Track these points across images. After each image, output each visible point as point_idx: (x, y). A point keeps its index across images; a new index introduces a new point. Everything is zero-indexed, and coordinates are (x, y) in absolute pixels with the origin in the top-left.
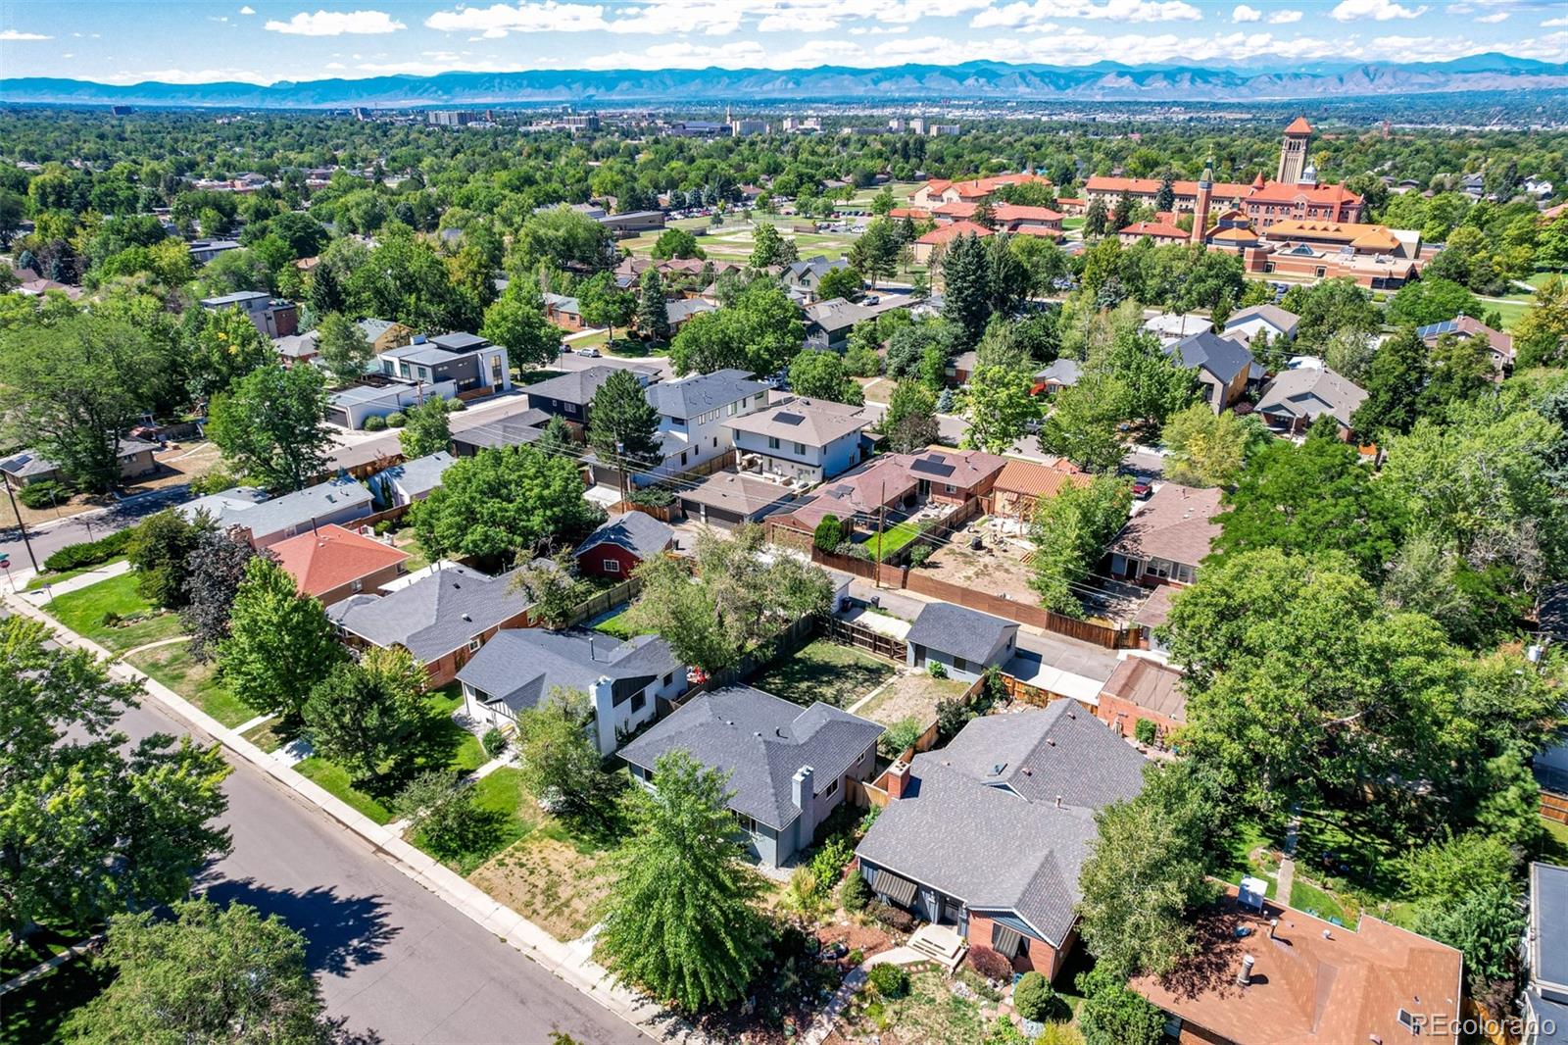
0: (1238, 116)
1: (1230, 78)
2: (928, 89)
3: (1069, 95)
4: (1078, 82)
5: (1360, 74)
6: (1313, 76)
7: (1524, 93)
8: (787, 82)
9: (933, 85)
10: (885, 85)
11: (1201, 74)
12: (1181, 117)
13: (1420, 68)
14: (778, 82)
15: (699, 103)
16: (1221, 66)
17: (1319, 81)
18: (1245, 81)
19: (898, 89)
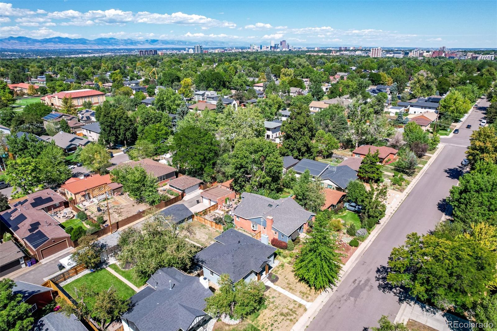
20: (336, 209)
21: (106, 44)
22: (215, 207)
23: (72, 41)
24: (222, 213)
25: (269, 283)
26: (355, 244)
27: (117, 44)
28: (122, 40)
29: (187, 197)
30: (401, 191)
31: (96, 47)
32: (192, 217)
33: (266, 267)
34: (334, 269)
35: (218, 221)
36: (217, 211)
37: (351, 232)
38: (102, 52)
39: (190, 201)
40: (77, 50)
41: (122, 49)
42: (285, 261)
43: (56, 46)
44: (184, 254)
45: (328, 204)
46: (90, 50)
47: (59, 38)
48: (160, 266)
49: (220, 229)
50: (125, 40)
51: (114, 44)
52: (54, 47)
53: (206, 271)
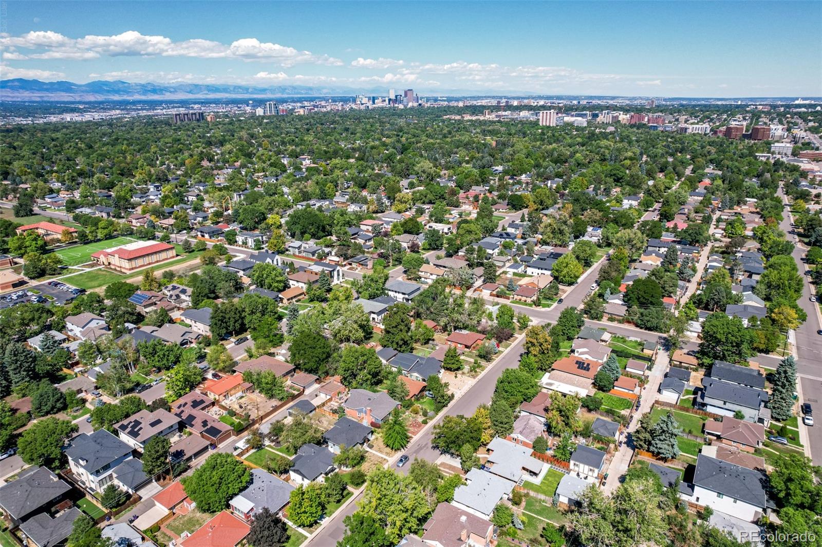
20: (419, 397)
21: (108, 91)
22: (330, 400)
23: (45, 87)
24: (337, 404)
25: (368, 449)
26: (425, 422)
27: (127, 93)
28: (137, 85)
29: (307, 392)
30: (474, 377)
31: (91, 98)
32: (315, 409)
33: (366, 440)
34: (407, 439)
35: (335, 412)
36: (332, 403)
37: (425, 414)
38: (105, 109)
39: (310, 395)
40: (57, 102)
41: (140, 102)
42: (378, 435)
43: (17, 94)
44: (319, 435)
45: (411, 395)
46: (80, 103)
47: (20, 80)
48: (304, 443)
49: (337, 417)
50: (143, 86)
51: (123, 91)
52: (13, 97)
53: (330, 444)
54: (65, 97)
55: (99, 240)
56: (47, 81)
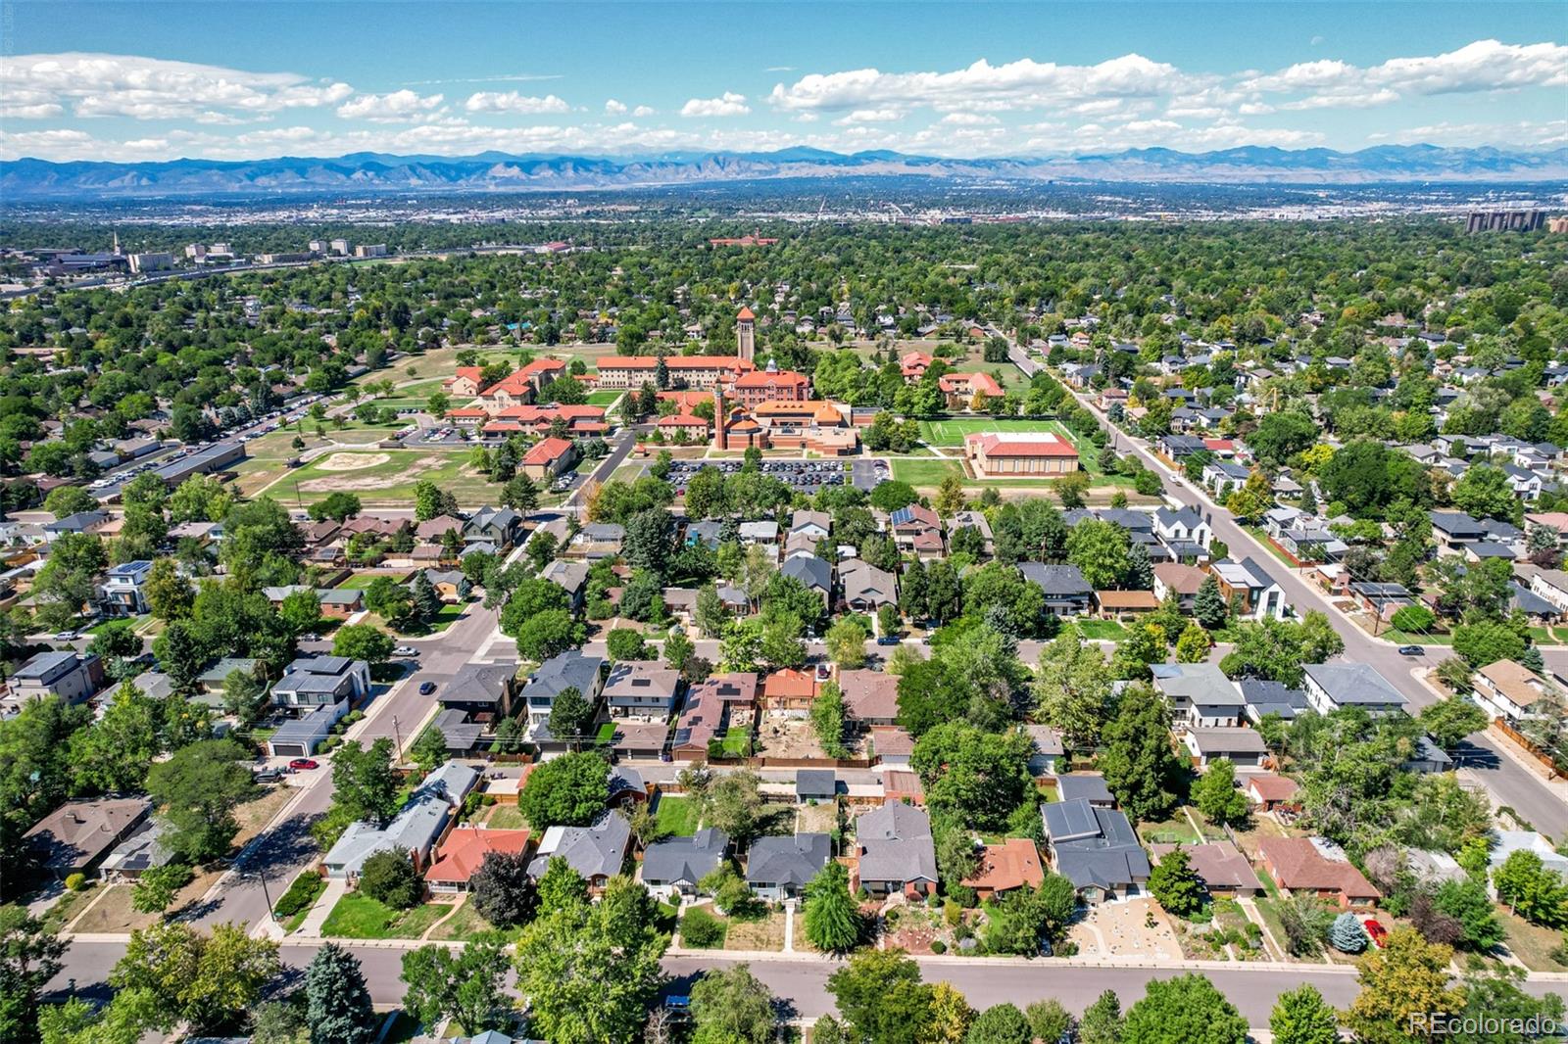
0: (628, 208)
1: (607, 167)
2: (313, 184)
3: (463, 187)
4: (469, 173)
5: (712, 164)
6: (677, 164)
7: (832, 180)
8: (140, 179)
9: (318, 179)
10: (262, 181)
11: (581, 164)
12: (580, 211)
13: (756, 157)
14: (128, 178)
15: (27, 206)
16: (596, 155)
17: (681, 169)
18: (621, 169)
19: (280, 185)
22: (879, 800)
27: (1430, 168)
29: (878, 768)
31: (1352, 178)
46: (1324, 186)
50: (1472, 152)
54: (1307, 176)
55: (1021, 418)
56: (1290, 150)
